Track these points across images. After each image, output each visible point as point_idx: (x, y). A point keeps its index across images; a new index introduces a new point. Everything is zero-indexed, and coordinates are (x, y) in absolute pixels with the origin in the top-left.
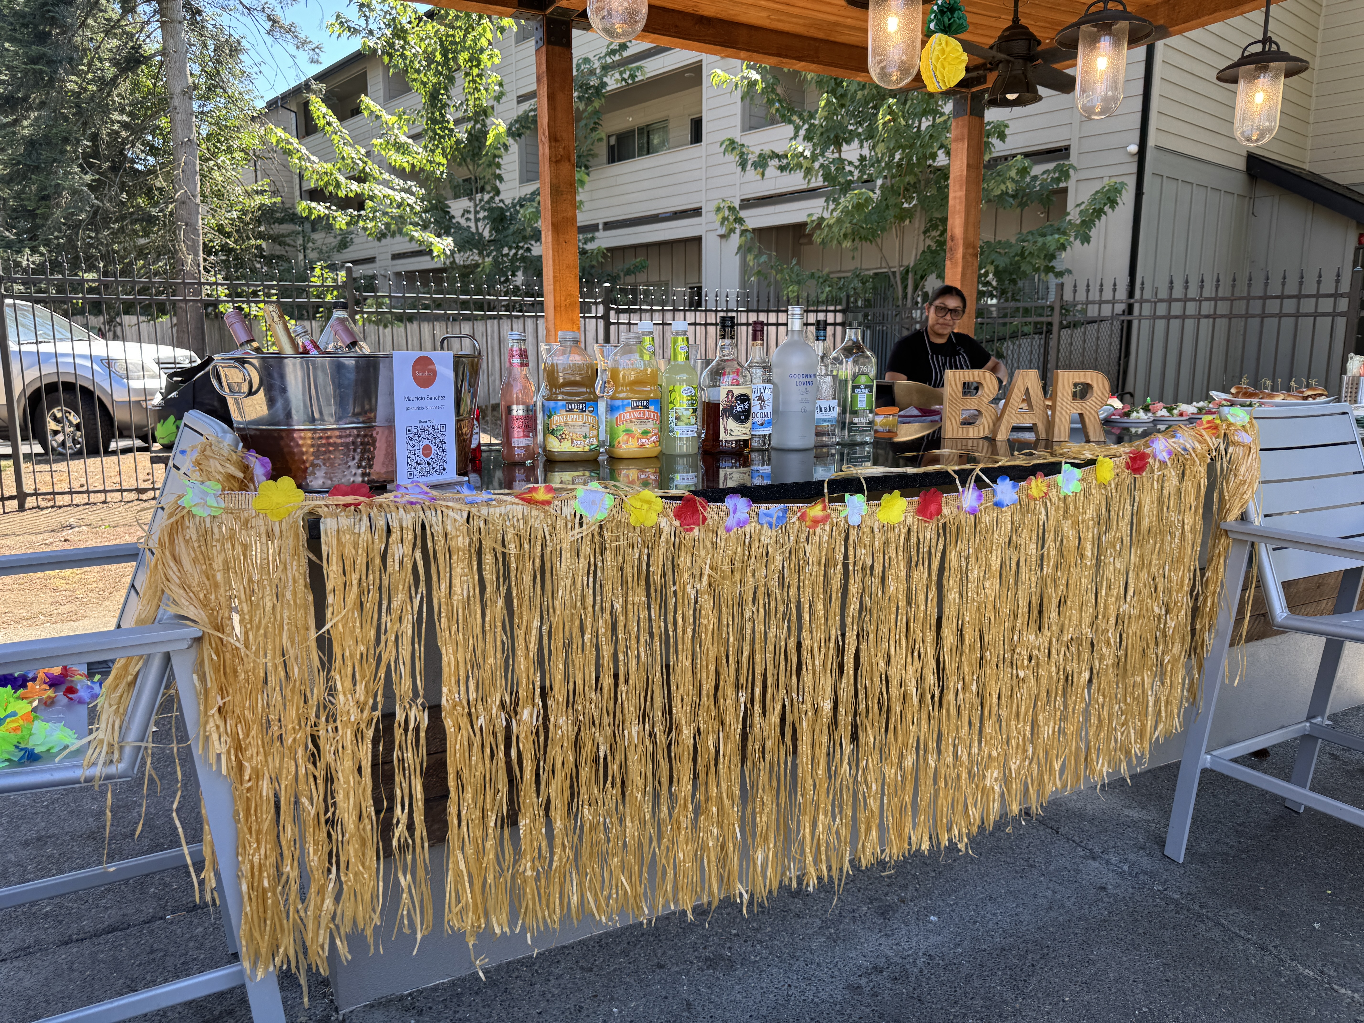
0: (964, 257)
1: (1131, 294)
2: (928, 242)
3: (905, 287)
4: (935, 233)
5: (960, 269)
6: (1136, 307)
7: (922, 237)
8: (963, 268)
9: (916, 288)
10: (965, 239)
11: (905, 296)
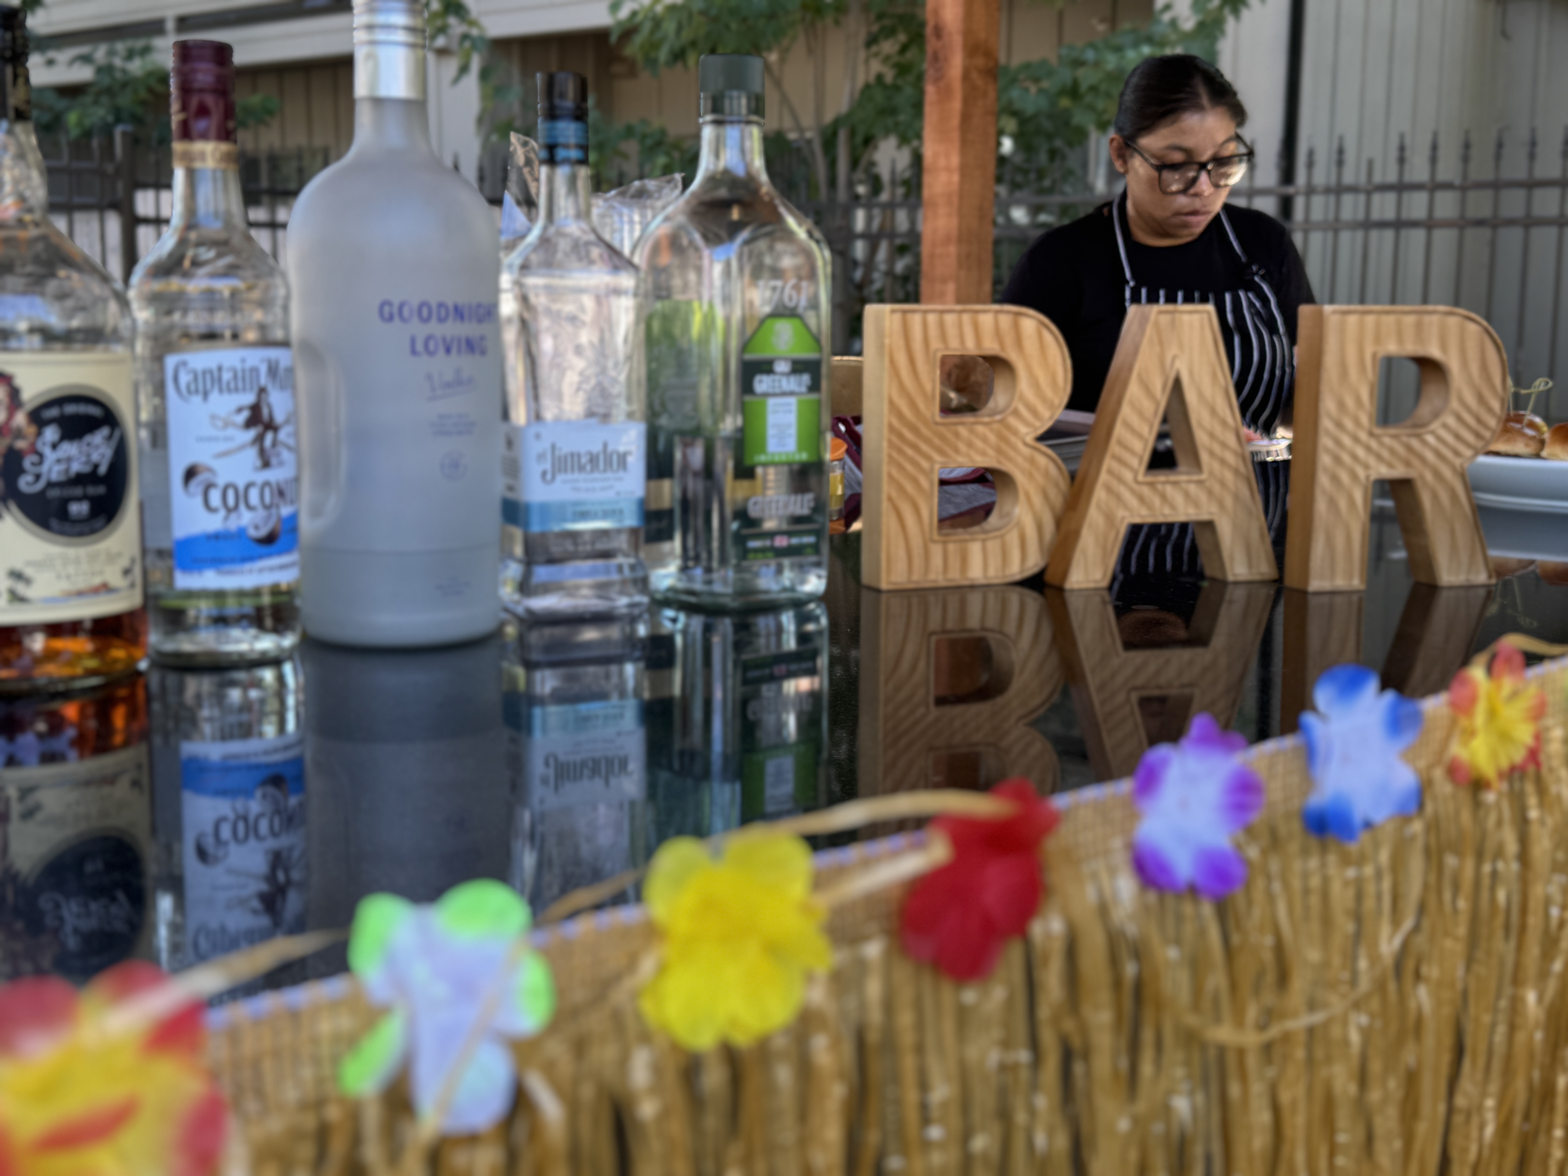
0: (966, 76)
1: (1287, 174)
2: (876, 67)
3: (832, 164)
4: (889, 47)
5: (956, 104)
6: (1299, 204)
7: (862, 54)
8: (967, 101)
9: (854, 163)
10: (968, 32)
11: (832, 182)
